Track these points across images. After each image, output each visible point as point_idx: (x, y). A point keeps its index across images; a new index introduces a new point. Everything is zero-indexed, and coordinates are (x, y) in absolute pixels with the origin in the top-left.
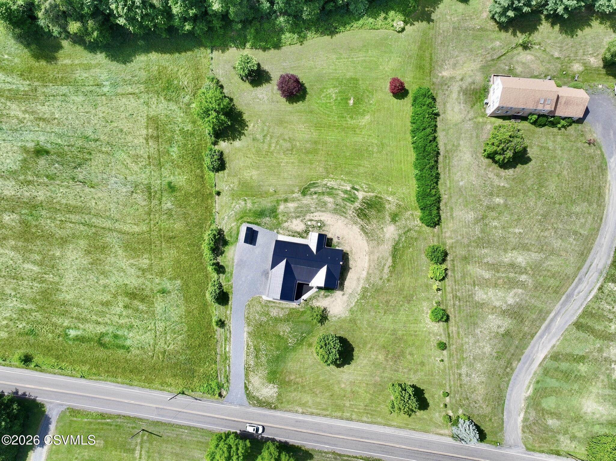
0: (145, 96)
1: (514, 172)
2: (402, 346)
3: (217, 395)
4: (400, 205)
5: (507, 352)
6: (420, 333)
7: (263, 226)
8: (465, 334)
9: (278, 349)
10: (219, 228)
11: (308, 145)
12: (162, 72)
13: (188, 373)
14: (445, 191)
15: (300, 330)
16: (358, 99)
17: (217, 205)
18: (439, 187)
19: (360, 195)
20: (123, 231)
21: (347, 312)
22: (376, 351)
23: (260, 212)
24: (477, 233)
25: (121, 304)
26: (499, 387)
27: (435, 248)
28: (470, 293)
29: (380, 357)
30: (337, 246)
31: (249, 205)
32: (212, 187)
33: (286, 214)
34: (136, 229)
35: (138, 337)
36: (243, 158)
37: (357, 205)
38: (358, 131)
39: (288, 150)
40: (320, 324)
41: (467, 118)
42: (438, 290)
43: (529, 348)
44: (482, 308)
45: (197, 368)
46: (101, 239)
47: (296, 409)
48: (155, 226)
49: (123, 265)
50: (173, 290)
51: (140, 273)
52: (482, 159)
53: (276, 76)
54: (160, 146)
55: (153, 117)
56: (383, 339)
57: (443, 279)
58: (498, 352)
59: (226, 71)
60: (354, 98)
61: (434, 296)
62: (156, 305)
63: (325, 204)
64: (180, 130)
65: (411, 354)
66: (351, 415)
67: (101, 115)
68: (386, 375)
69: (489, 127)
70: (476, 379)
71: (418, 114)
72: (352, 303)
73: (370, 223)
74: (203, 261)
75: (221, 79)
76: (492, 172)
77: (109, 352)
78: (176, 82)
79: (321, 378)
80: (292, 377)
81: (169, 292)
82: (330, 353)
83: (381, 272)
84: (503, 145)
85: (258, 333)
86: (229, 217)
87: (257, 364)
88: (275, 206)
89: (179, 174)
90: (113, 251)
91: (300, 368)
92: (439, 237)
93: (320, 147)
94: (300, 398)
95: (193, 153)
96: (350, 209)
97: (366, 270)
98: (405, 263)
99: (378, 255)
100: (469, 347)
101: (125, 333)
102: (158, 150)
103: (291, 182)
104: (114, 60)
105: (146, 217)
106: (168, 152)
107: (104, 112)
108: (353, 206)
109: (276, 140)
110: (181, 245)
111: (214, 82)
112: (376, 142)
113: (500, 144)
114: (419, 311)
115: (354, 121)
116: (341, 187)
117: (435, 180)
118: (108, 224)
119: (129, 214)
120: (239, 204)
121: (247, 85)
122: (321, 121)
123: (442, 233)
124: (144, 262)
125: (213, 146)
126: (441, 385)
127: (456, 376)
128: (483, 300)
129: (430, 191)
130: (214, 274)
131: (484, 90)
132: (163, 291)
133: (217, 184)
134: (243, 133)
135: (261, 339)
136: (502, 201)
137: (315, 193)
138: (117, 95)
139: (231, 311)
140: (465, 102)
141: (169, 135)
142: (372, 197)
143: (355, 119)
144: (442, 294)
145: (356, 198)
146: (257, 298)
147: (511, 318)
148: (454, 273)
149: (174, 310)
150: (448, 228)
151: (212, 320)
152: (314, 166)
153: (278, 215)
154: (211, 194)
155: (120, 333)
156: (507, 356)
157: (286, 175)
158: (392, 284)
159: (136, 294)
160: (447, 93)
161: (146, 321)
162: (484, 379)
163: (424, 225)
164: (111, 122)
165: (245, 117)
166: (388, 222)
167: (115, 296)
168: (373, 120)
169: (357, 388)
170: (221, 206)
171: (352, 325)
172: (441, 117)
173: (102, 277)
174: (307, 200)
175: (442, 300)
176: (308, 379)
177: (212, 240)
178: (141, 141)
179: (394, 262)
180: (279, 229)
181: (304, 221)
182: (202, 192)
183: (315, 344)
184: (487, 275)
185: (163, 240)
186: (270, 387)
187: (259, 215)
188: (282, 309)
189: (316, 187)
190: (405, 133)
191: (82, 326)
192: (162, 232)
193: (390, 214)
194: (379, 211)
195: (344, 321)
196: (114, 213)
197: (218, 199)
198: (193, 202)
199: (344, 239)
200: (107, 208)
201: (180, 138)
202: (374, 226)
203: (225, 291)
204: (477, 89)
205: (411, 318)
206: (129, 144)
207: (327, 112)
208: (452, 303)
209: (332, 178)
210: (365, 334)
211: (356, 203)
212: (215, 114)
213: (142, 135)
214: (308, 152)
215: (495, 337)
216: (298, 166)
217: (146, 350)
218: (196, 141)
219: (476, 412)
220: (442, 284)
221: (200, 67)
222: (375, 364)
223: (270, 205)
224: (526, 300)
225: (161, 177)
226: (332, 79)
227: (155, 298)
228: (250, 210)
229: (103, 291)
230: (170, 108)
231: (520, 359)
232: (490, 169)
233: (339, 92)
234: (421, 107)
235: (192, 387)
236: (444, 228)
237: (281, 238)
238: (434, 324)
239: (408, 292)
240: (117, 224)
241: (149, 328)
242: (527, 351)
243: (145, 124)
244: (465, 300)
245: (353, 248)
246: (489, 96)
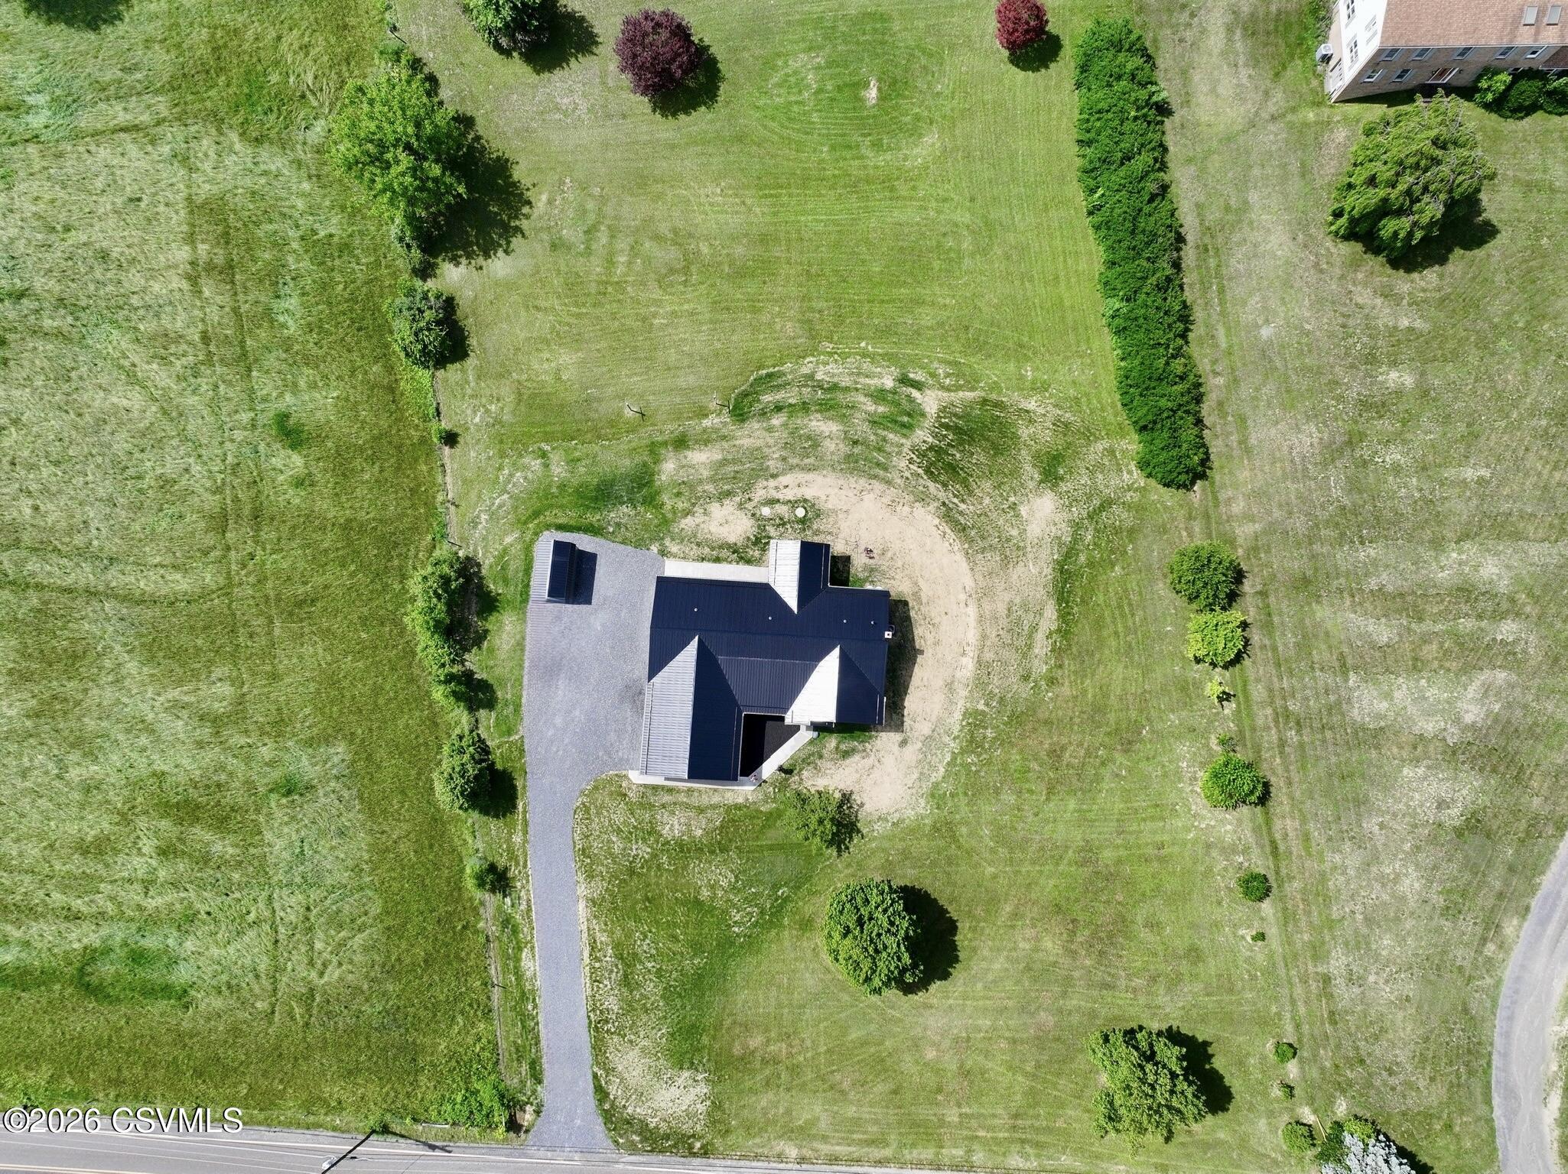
0: (173, 136)
1: (1441, 277)
2: (1120, 897)
3: (502, 1128)
4: (1067, 425)
5: (1479, 887)
6: (1176, 849)
7: (610, 537)
8: (1330, 839)
9: (697, 948)
10: (461, 554)
11: (739, 250)
12: (225, 46)
13: (395, 1058)
14: (1215, 362)
15: (767, 877)
16: (895, 82)
17: (449, 479)
18: (1194, 349)
19: (930, 402)
20: (138, 593)
21: (922, 802)
22: (1034, 926)
23: (598, 488)
24: (1337, 493)
25: (148, 845)
26: (1466, 1010)
27: (1204, 554)
28: (1332, 698)
29: (1048, 943)
30: (865, 580)
31: (558, 470)
32: (426, 419)
33: (686, 488)
34: (181, 583)
35: (215, 952)
36: (523, 313)
37: (922, 435)
38: (903, 190)
39: (672, 271)
40: (832, 852)
41: (1265, 115)
42: (1225, 697)
43: (1554, 867)
44: (1378, 747)
45: (427, 1041)
46: (64, 628)
47: (778, 1149)
48: (244, 566)
49: (145, 707)
50: (325, 779)
51: (207, 731)
52: (1329, 244)
53: (608, 28)
54: (241, 297)
55: (206, 202)
56: (1052, 882)
57: (1238, 659)
58: (1449, 892)
59: (443, 28)
60: (879, 80)
61: (1210, 722)
62: (268, 836)
63: (814, 442)
64: (302, 238)
65: (1153, 925)
66: (969, 1151)
67: (30, 208)
68: (1073, 1003)
69: (1341, 135)
70: (1384, 990)
71: (1099, 112)
72: (935, 769)
73: (971, 493)
74: (416, 671)
75: (428, 55)
76: (1365, 285)
77: (117, 1015)
78: (275, 78)
79: (854, 1035)
80: (756, 1041)
81: (310, 788)
82: (877, 951)
83: (1025, 656)
84: (1408, 180)
85: (625, 899)
86: (493, 516)
87: (629, 1008)
88: (645, 465)
89: (313, 386)
90: (108, 664)
91: (780, 1006)
92: (1207, 516)
93: (778, 251)
94: (788, 1112)
95: (352, 310)
96: (899, 453)
97: (972, 652)
98: (1102, 617)
99: (1007, 597)
100: (1348, 882)
101: (171, 942)
102: (236, 311)
103: (691, 379)
104: (57, 19)
105: (210, 540)
106: (268, 314)
107: (37, 199)
108: (908, 443)
109: (631, 240)
110: (337, 625)
111: (403, 62)
112: (967, 218)
113: (1398, 174)
114: (1165, 775)
115: (888, 156)
116: (862, 380)
117: (1181, 326)
118: (84, 575)
119: (153, 537)
120: (525, 468)
121: (517, 68)
122: (776, 166)
123: (1217, 506)
124: (218, 694)
125: (418, 283)
126: (1265, 1022)
127: (1314, 986)
128: (1379, 716)
129: (1167, 364)
130: (457, 711)
131: (1314, 11)
132: (289, 788)
133: (443, 409)
134: (518, 230)
135: (638, 920)
136: (1409, 380)
137: (779, 409)
138: (77, 136)
139: (525, 833)
140: (1254, 61)
141: (267, 256)
142: (969, 406)
143: (889, 149)
144: (1238, 711)
145: (915, 413)
146: (610, 782)
147: (1481, 770)
148: (1270, 634)
149: (332, 848)
150: (1236, 486)
151: (462, 871)
152: (765, 318)
153: (658, 493)
154: (424, 441)
155: (151, 943)
156: (1480, 902)
157: (672, 356)
158: (1066, 690)
159: (198, 807)
160: (1188, 35)
161: (237, 895)
162: (1410, 989)
163: (1152, 482)
164: (67, 229)
165: (518, 174)
166: (1031, 485)
167: (125, 818)
168: (950, 146)
169: (981, 1059)
170: (465, 481)
171: (942, 843)
172: (1176, 118)
173: (74, 756)
174: (751, 436)
175: (1241, 732)
176: (808, 1043)
177: (439, 597)
178: (175, 285)
179: (1064, 616)
180: (667, 542)
181: (750, 506)
182: (395, 440)
183: (822, 920)
184: (1383, 632)
185: (273, 612)
186: (680, 1081)
187: (596, 499)
188: (701, 810)
189: (779, 387)
190: (1062, 180)
191: (15, 933)
192: (269, 584)
193: (1037, 456)
194: (997, 450)
195: (914, 831)
196: (101, 537)
197: (452, 458)
198: (367, 477)
199: (889, 554)
200: (78, 518)
201: (305, 264)
202: (987, 501)
203: (499, 766)
204: (1287, 13)
205: (1140, 802)
206: (135, 301)
207: (794, 135)
208: (1275, 738)
209: (831, 354)
210: (990, 870)
211: (919, 432)
212: (406, 160)
213: (176, 266)
214: (740, 273)
215: (1433, 839)
216: (711, 322)
217: (245, 993)
218: (360, 272)
219: (1394, 1104)
220: (1233, 676)
221: (352, 21)
222: (1035, 971)
223: (627, 462)
224: (1525, 707)
225: (252, 400)
226: (802, 23)
227: (265, 811)
228: (562, 487)
229: (82, 806)
230: (263, 167)
231: (1527, 909)
232: (1360, 276)
233: (830, 64)
234: (1109, 85)
235: (414, 1105)
236: (1223, 486)
237: (675, 569)
238: (1219, 813)
239: (1122, 715)
240: (113, 571)
241: (252, 917)
242: (1547, 881)
243: (185, 228)
244: (1316, 724)
245: (921, 583)
246: (1332, 32)
